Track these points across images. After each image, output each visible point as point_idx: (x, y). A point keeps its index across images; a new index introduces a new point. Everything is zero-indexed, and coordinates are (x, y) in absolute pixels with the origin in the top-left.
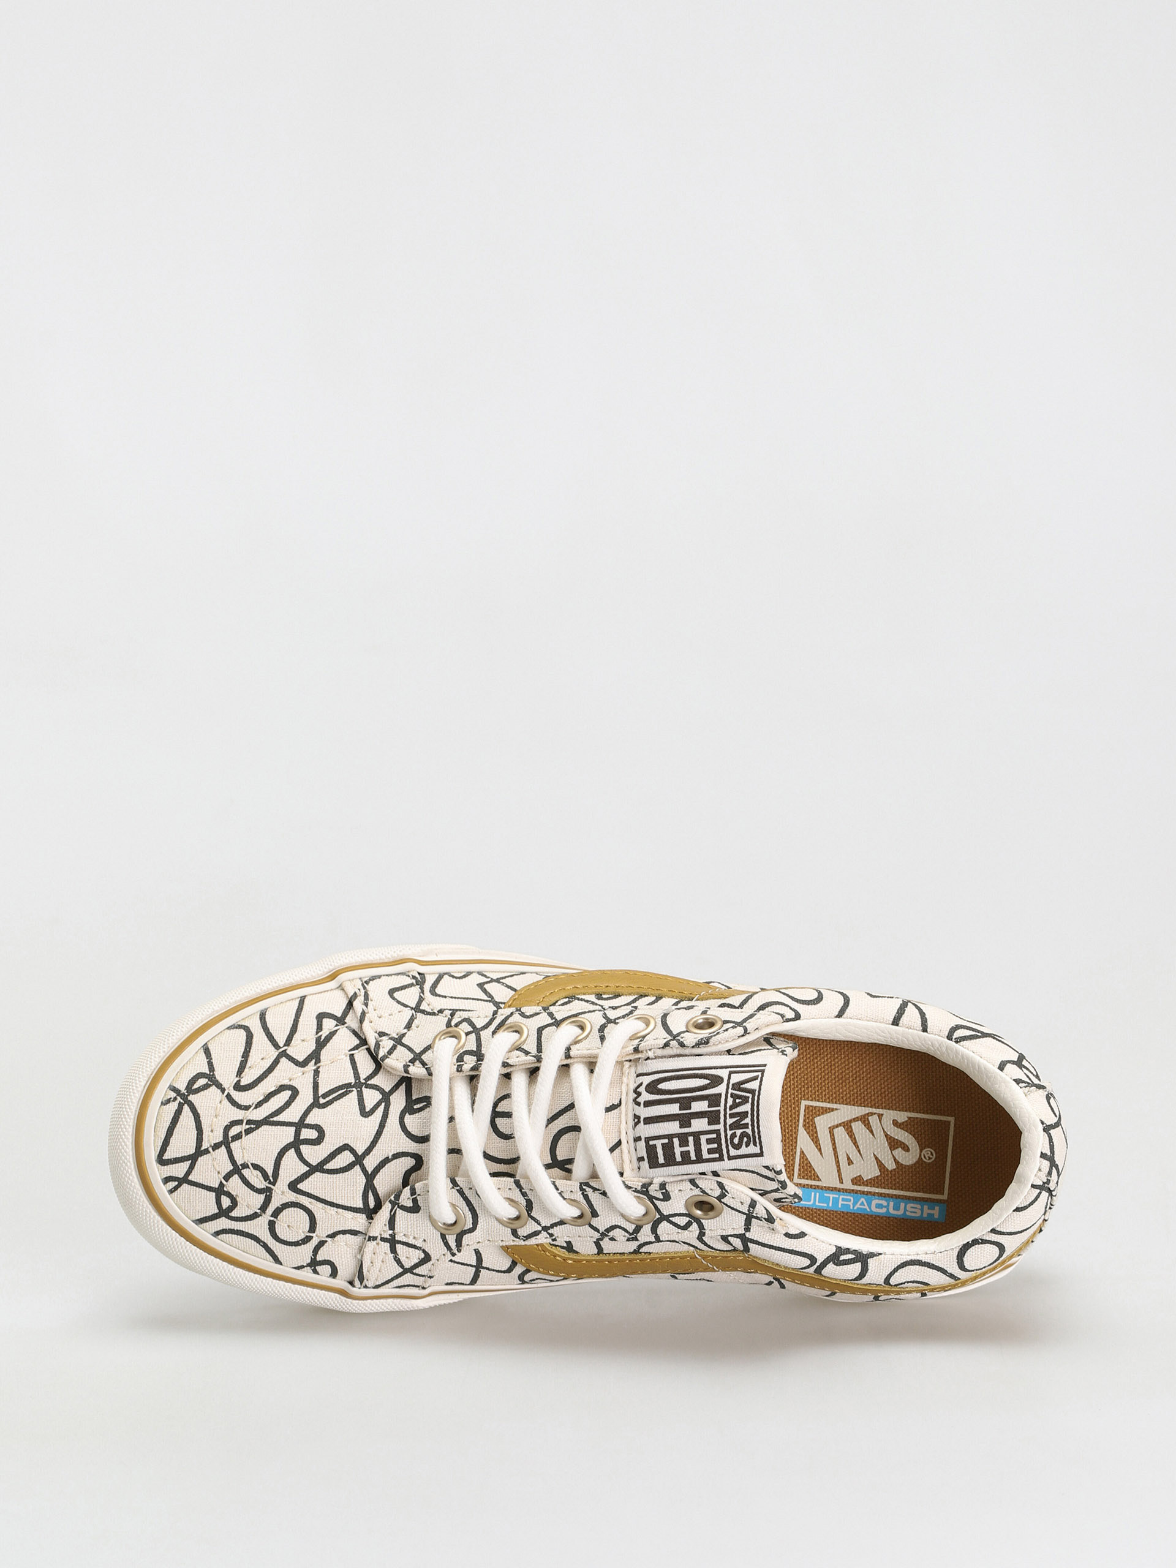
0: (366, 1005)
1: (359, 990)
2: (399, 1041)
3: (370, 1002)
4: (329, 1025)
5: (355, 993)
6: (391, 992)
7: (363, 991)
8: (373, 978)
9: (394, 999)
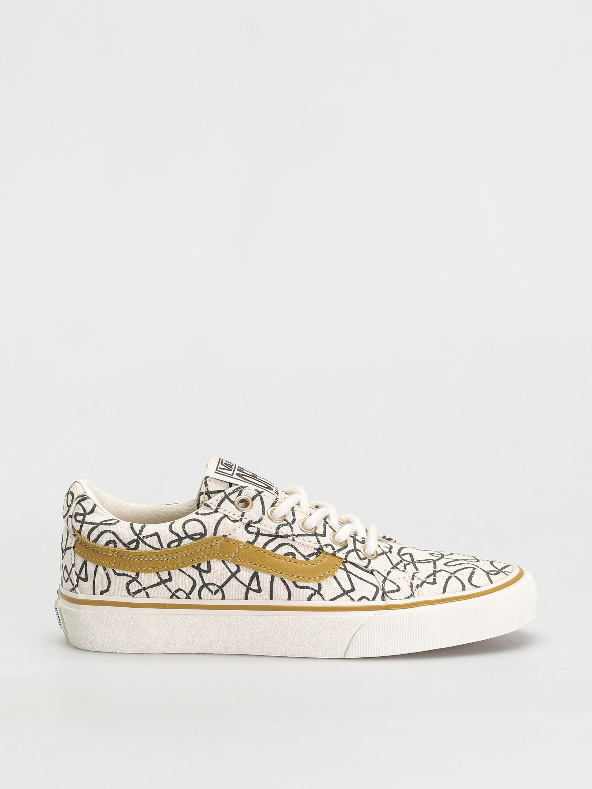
0: (411, 583)
1: (415, 590)
2: (394, 567)
3: (410, 584)
4: (431, 580)
5: (417, 588)
6: (399, 590)
7: (414, 589)
8: (409, 597)
9: (398, 586)
